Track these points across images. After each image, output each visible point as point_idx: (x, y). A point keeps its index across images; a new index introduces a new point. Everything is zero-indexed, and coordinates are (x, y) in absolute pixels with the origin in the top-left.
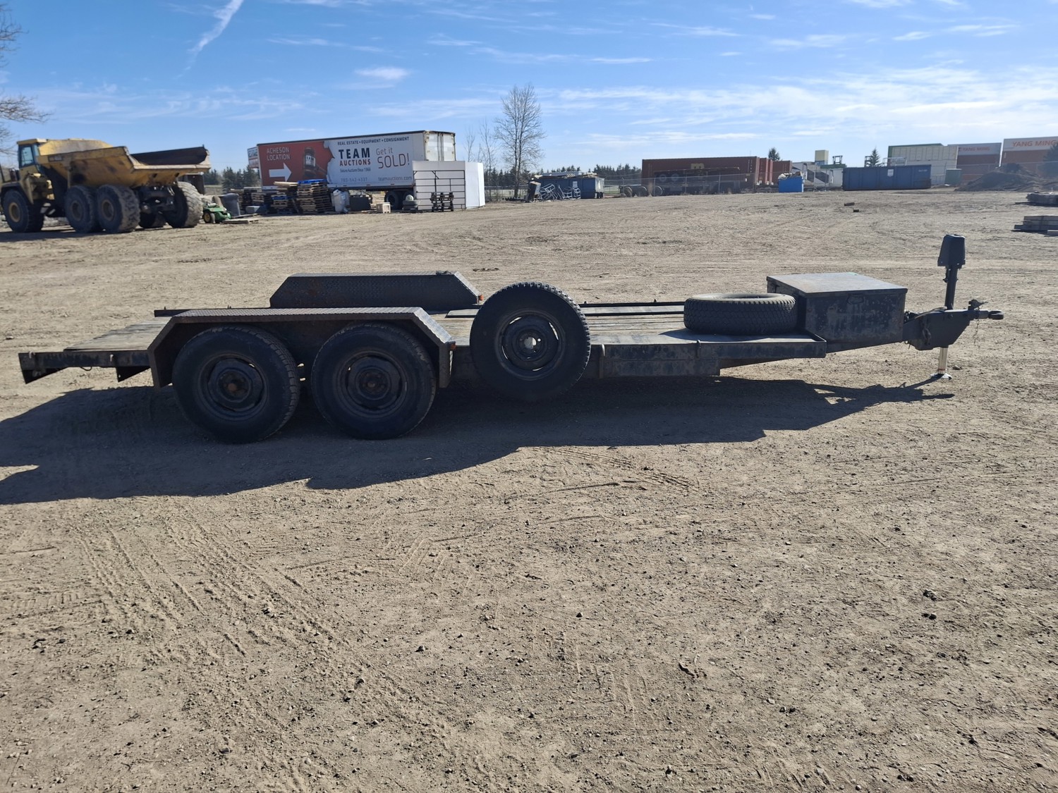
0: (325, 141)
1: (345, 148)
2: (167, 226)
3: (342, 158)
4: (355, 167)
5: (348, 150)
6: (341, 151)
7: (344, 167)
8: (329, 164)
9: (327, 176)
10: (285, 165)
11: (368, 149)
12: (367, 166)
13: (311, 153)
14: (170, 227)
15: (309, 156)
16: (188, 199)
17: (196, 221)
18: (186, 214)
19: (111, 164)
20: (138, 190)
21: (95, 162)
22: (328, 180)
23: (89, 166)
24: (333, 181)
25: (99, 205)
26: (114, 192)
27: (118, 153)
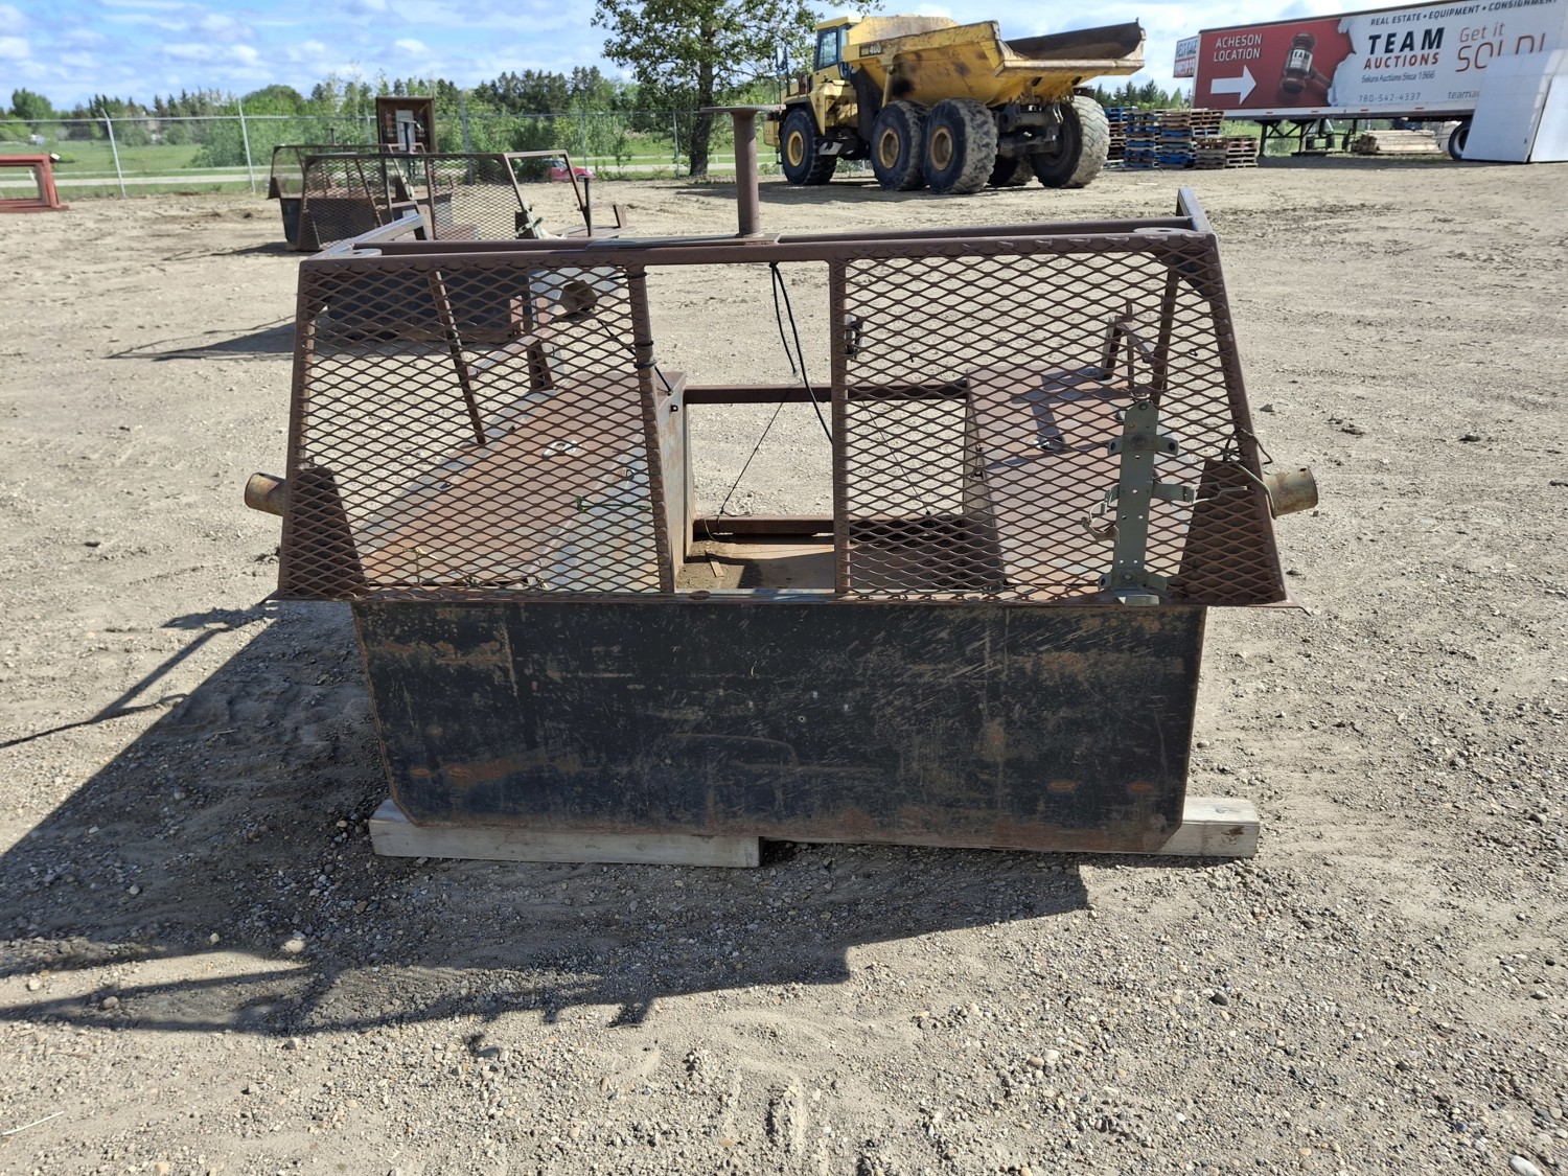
0: (1344, 19)
1: (1384, 31)
2: (1035, 182)
3: (1372, 52)
4: (1400, 71)
5: (1391, 36)
6: (1374, 38)
7: (1373, 72)
8: (1340, 65)
9: (1330, 91)
10: (1246, 70)
11: (1440, 32)
12: (1429, 67)
13: (1306, 44)
14: (1041, 185)
15: (1299, 51)
16: (1086, 130)
17: (1091, 175)
18: (1077, 160)
19: (962, 59)
20: (1000, 110)
21: (936, 55)
22: (1330, 99)
23: (923, 63)
24: (1339, 101)
25: (928, 138)
26: (959, 113)
27: (981, 35)
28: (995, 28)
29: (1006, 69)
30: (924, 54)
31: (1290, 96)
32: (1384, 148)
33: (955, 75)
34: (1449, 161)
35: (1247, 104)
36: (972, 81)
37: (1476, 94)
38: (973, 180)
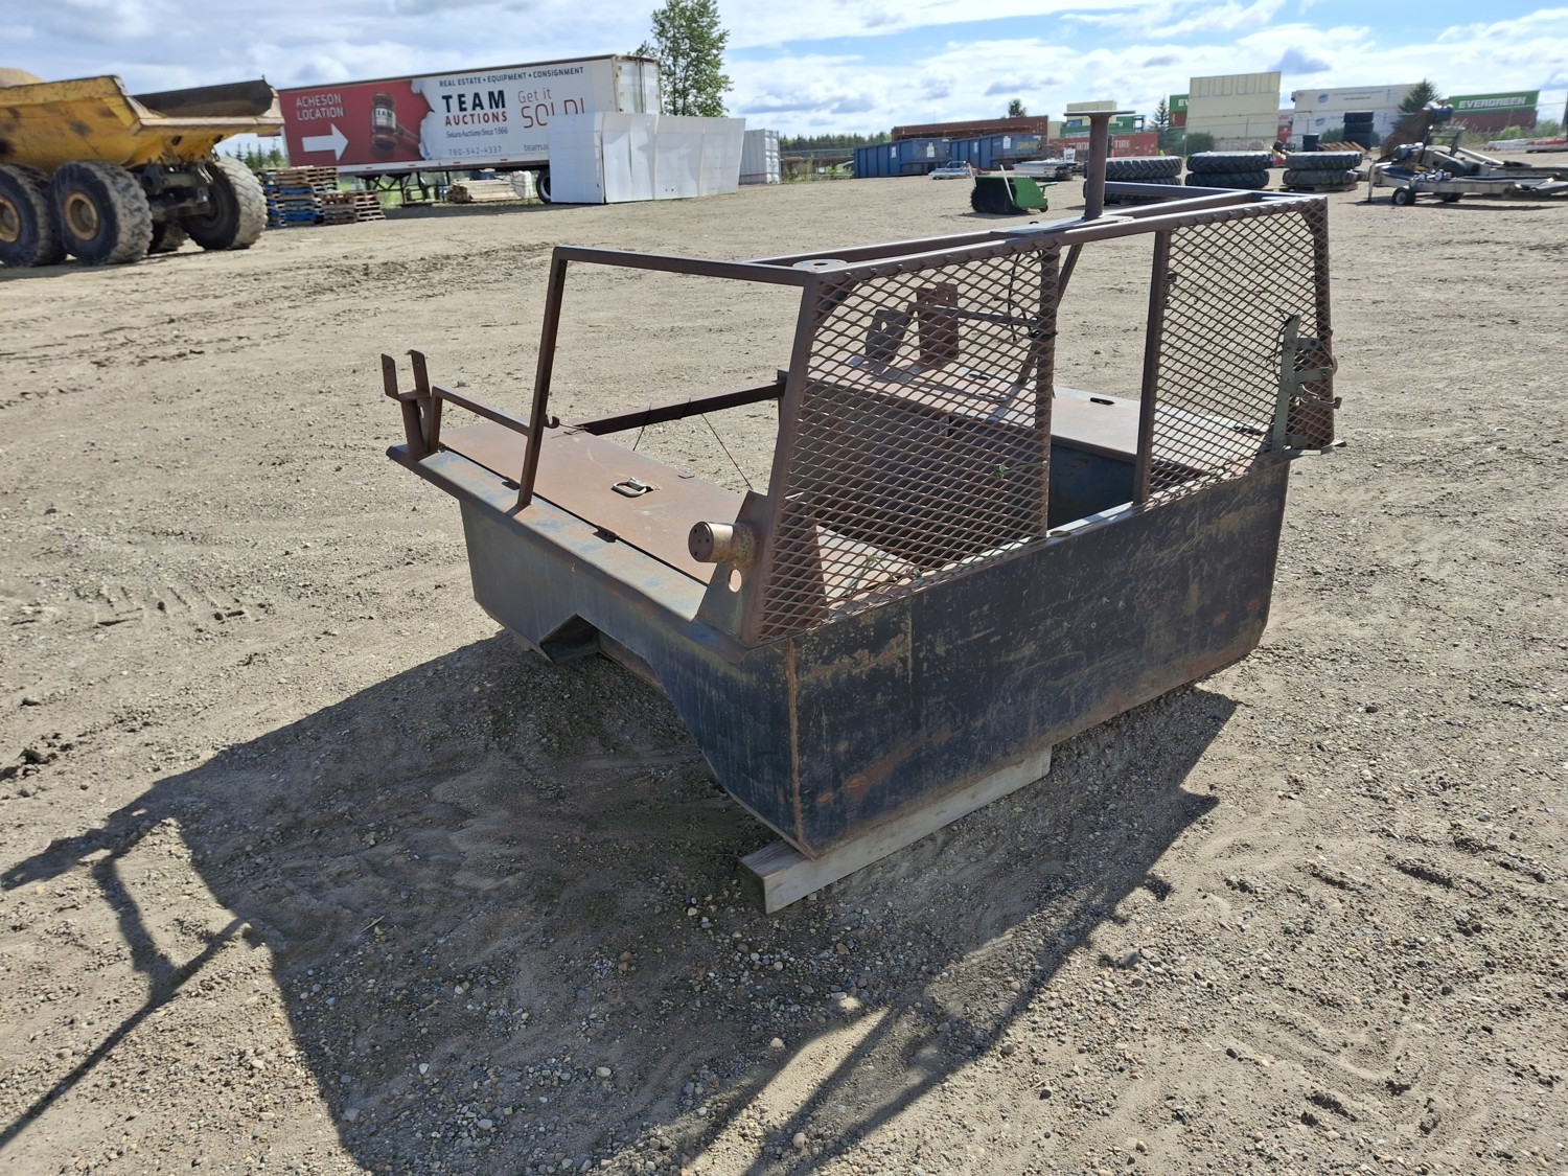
0: (414, 80)
1: (454, 91)
2: (189, 245)
3: (448, 110)
4: (477, 127)
5: (461, 96)
6: (447, 98)
7: (453, 128)
8: (423, 122)
9: (421, 146)
10: (334, 128)
11: (501, 93)
12: (501, 124)
13: (387, 104)
15: (382, 110)
16: (239, 189)
17: (255, 235)
18: (237, 220)
19: (79, 116)
20: (141, 172)
21: (40, 112)
22: (422, 153)
23: (23, 121)
24: (431, 155)
25: (59, 206)
26: (95, 177)
27: (101, 91)
28: (118, 82)
29: (144, 127)
30: (22, 111)
31: (385, 152)
32: (476, 197)
33: (72, 135)
34: (538, 205)
35: (344, 160)
36: (96, 140)
37: (547, 148)
38: (131, 248)
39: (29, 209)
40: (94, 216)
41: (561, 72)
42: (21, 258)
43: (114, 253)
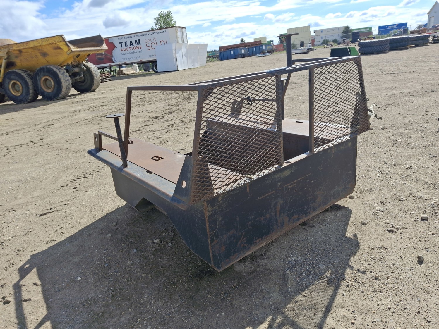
0: (109, 38)
1: (123, 41)
3: (122, 47)
4: (132, 51)
5: (125, 42)
6: (121, 43)
7: (124, 52)
8: (113, 51)
9: (113, 58)
11: (139, 40)
12: (140, 50)
16: (93, 72)
18: (93, 82)
19: (45, 50)
21: (30, 50)
22: (114, 60)
23: (23, 54)
24: (117, 61)
25: (38, 81)
26: (53, 70)
27: (57, 40)
28: (63, 37)
29: (72, 51)
30: (24, 51)
33: (40, 57)
34: (154, 73)
36: (49, 58)
37: (155, 55)
38: (66, 93)
39: (26, 83)
40: (53, 83)
41: (159, 33)
42: (23, 101)
43: (60, 96)
